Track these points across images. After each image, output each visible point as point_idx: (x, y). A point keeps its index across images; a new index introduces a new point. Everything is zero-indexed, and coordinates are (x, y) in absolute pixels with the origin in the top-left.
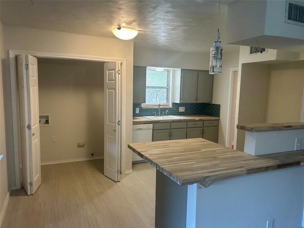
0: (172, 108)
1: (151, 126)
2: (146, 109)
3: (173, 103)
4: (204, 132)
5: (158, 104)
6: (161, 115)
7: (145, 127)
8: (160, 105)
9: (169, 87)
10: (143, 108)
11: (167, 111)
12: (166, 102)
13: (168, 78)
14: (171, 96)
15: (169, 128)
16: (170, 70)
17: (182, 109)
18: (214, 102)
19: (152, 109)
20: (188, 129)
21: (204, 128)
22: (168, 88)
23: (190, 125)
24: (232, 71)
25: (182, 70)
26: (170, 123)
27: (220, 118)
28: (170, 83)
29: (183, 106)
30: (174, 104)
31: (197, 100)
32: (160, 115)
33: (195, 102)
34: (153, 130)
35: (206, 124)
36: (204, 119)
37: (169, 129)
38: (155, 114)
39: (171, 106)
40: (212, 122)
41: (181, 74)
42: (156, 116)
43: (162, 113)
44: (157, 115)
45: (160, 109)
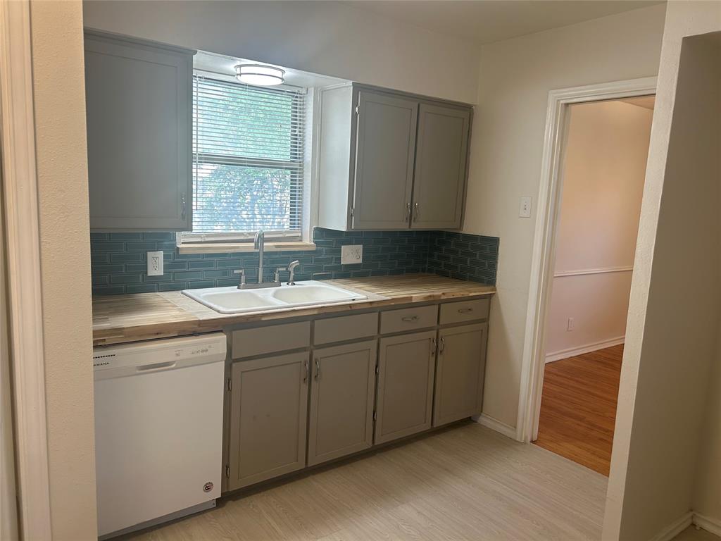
0: (314, 249)
1: (219, 343)
2: (198, 255)
3: (317, 229)
4: (440, 349)
5: (254, 234)
6: (269, 281)
7: (186, 355)
8: (262, 239)
9: (302, 164)
10: (180, 253)
11: (295, 263)
12: (287, 227)
13: (297, 121)
14: (309, 199)
15: (306, 343)
16: (303, 91)
17: (351, 255)
18: (469, 228)
19: (225, 255)
20: (382, 340)
21: (442, 332)
22: (296, 165)
23: (392, 322)
24: (558, 105)
25: (357, 88)
26: (309, 323)
27: (495, 290)
28: (303, 143)
29: (357, 243)
30: (323, 234)
31: (410, 219)
32: (263, 281)
33: (404, 227)
34: (230, 362)
35: (449, 313)
36: (443, 297)
37: (304, 349)
38: (243, 278)
39: (308, 241)
40: (470, 304)
41: (355, 104)
42: (245, 288)
43: (273, 271)
44: (253, 282)
45: (265, 253)
